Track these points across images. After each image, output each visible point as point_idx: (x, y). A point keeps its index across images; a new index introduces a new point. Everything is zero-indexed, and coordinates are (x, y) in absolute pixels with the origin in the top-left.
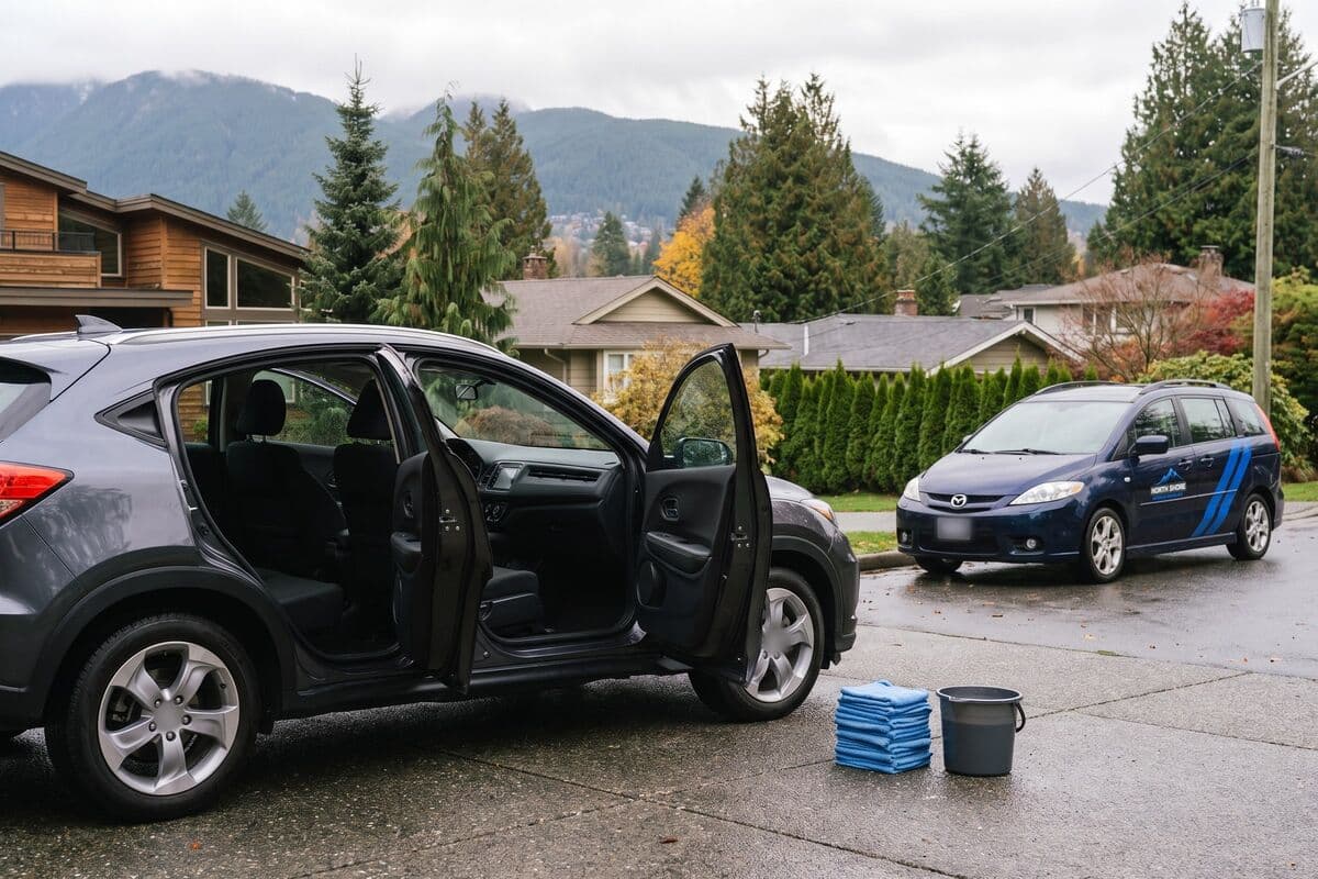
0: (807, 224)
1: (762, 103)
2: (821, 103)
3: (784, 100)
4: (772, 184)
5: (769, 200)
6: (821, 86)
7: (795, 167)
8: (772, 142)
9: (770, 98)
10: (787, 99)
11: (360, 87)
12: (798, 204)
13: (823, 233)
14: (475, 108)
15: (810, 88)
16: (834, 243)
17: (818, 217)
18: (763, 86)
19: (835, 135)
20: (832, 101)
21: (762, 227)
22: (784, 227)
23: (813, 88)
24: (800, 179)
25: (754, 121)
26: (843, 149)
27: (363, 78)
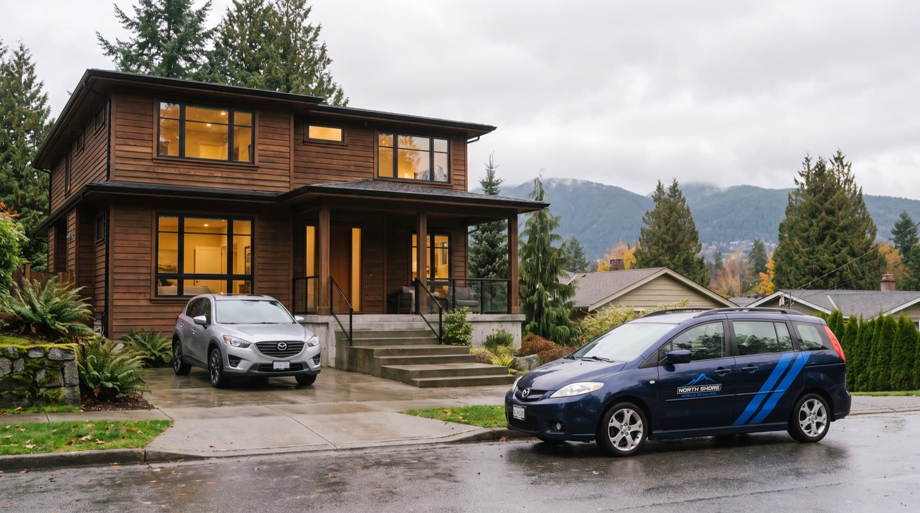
0: (834, 238)
1: (807, 170)
2: (843, 167)
3: (821, 167)
4: (813, 216)
5: (811, 225)
6: (843, 158)
7: (827, 205)
8: (813, 191)
9: (812, 167)
10: (824, 166)
11: (493, 170)
12: (828, 227)
13: (845, 243)
14: (660, 184)
15: (836, 159)
16: (851, 249)
17: (841, 234)
18: (807, 160)
19: (852, 186)
20: (850, 167)
21: (807, 241)
22: (820, 239)
23: (839, 159)
24: (831, 212)
25: (802, 180)
26: (858, 193)
27: (494, 165)
